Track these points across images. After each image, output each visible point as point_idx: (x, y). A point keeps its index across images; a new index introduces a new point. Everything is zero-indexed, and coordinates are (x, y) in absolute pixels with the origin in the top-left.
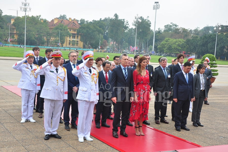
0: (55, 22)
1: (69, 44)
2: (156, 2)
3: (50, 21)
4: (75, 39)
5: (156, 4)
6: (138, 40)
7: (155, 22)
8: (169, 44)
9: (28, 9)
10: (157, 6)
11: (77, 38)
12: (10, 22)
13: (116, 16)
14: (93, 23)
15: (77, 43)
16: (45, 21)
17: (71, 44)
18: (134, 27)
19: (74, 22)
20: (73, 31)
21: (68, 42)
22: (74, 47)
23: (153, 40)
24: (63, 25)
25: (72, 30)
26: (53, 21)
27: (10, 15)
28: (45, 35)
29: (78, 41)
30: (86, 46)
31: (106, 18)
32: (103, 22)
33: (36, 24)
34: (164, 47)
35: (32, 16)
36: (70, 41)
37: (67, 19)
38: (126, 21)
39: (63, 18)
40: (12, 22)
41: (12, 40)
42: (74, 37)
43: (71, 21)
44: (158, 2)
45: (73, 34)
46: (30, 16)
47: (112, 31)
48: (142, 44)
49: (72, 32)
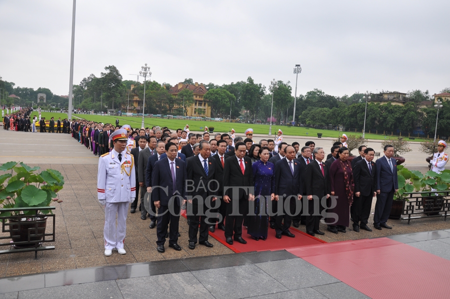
0: (179, 87)
1: (195, 113)
2: (297, 65)
3: (173, 86)
4: (202, 107)
5: (297, 68)
6: (276, 108)
7: (296, 88)
8: (312, 114)
9: (148, 74)
10: (298, 69)
11: (204, 106)
12: (130, 88)
13: (250, 80)
14: (224, 88)
15: (204, 112)
16: (168, 87)
17: (197, 113)
18: (271, 93)
19: (201, 87)
20: (200, 98)
21: (194, 110)
22: (201, 115)
23: (293, 109)
24: (188, 91)
25: (198, 97)
26: (177, 86)
27: (131, 80)
28: (167, 103)
29: (205, 110)
30: (214, 114)
31: (238, 82)
32: (236, 87)
33: (158, 90)
34: (307, 118)
35: (154, 81)
36: (195, 109)
37: (193, 84)
38: (262, 86)
39: (189, 81)
40: (132, 87)
41: (130, 108)
42: (200, 104)
43: (197, 86)
44: (299, 65)
45: (199, 101)
46: (152, 81)
47: (245, 98)
48: (280, 113)
49: (198, 98)
